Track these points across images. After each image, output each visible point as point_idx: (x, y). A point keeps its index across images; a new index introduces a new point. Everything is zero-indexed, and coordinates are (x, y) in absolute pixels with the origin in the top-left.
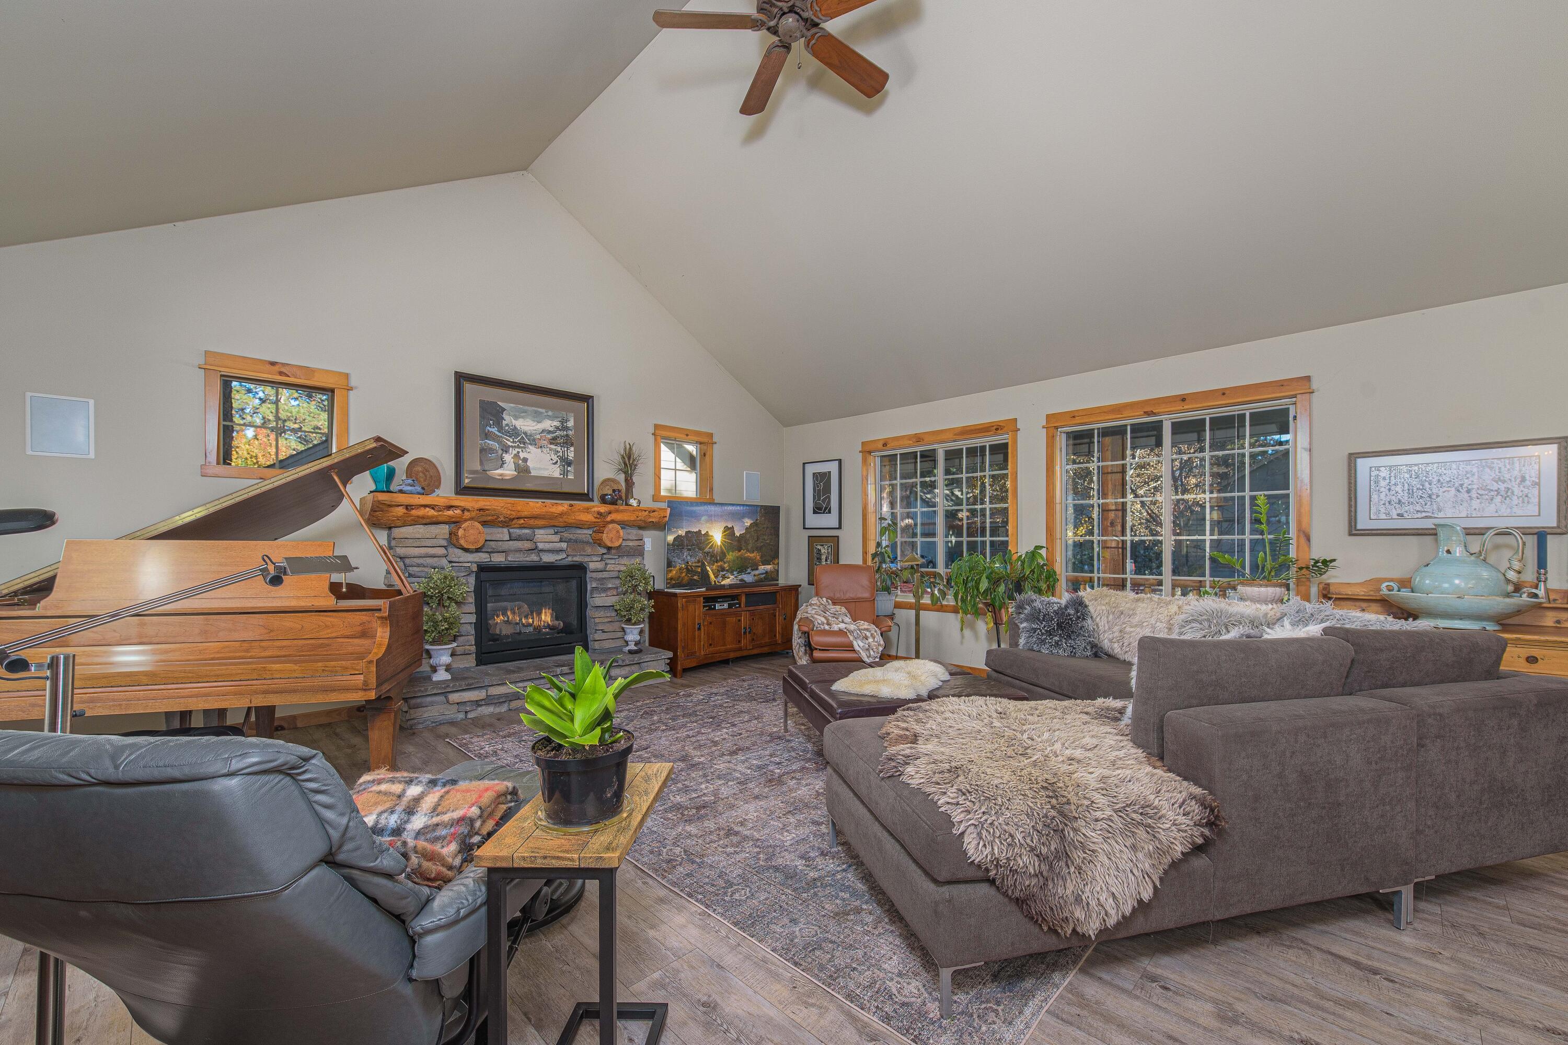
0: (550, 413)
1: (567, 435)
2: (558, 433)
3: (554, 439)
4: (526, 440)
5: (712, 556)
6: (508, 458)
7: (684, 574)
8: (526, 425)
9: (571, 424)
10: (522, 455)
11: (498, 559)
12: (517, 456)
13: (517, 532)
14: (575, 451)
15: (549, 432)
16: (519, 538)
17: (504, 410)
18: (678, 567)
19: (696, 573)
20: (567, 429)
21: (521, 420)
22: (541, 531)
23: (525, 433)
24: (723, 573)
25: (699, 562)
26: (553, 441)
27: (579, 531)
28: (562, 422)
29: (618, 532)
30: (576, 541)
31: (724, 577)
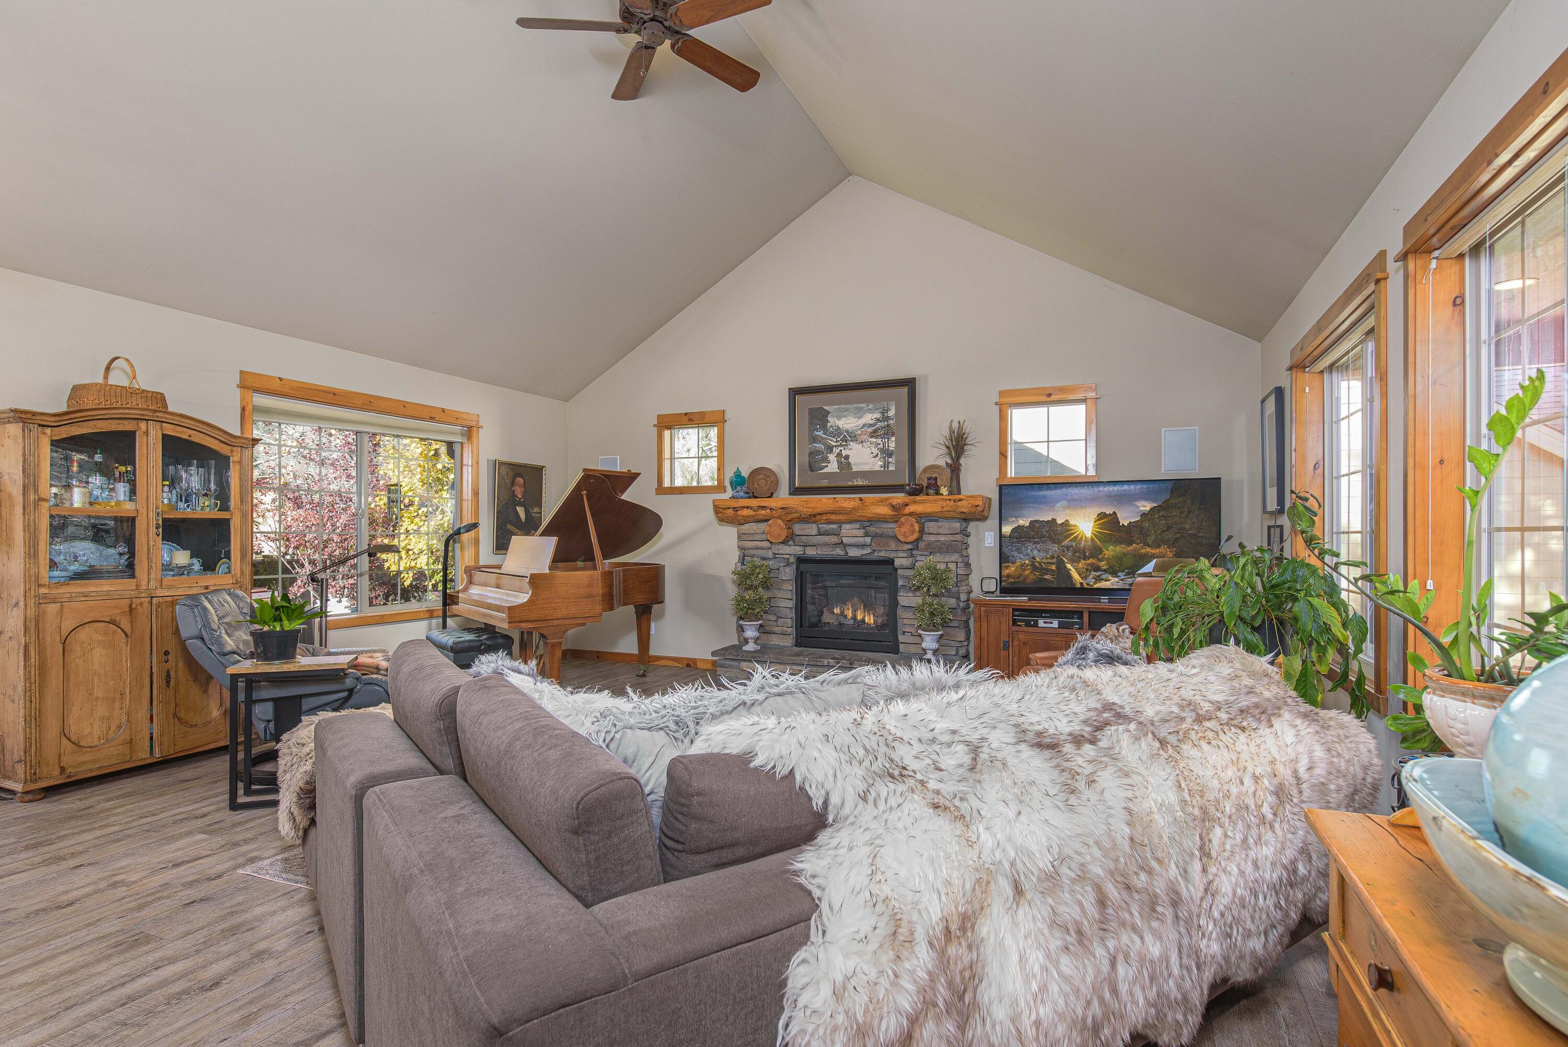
0: (871, 406)
1: (888, 426)
2: (879, 425)
3: (875, 431)
4: (848, 437)
5: (1075, 551)
6: (832, 457)
7: (1027, 572)
8: (848, 423)
9: (892, 413)
10: (844, 453)
11: (811, 552)
12: (839, 455)
13: (825, 527)
14: (896, 441)
15: (870, 425)
16: (826, 533)
17: (828, 412)
18: (1018, 564)
19: (1047, 571)
20: (888, 418)
21: (843, 419)
22: (848, 526)
23: (847, 431)
24: (1098, 574)
25: (1052, 557)
26: (874, 434)
27: (885, 525)
28: (883, 413)
29: (912, 525)
30: (881, 536)
31: (1098, 579)
